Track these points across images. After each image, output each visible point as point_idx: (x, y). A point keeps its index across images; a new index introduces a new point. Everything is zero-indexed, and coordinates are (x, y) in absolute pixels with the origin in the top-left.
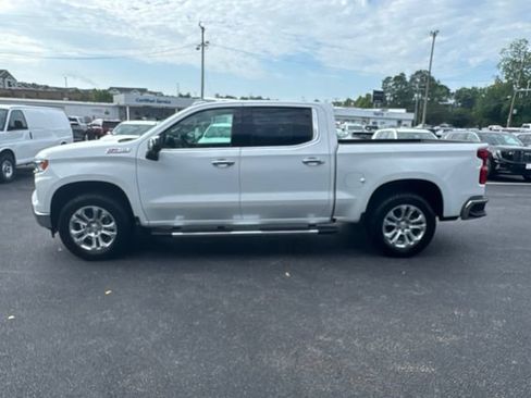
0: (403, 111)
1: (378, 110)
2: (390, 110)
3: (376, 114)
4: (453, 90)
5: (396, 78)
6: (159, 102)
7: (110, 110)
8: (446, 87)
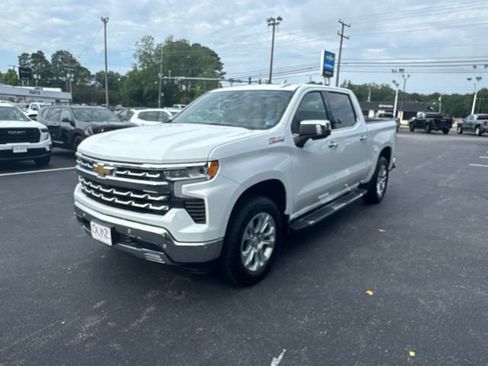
0: (59, 90)
1: (32, 88)
2: (45, 89)
3: (31, 92)
4: (93, 73)
5: (34, 55)
8: (86, 69)
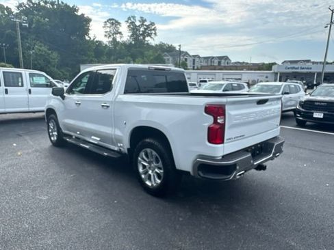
6: (302, 68)
7: (269, 75)
